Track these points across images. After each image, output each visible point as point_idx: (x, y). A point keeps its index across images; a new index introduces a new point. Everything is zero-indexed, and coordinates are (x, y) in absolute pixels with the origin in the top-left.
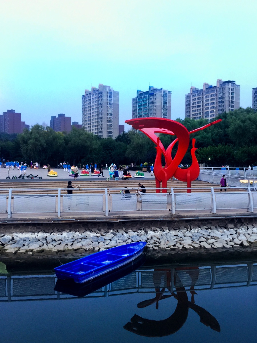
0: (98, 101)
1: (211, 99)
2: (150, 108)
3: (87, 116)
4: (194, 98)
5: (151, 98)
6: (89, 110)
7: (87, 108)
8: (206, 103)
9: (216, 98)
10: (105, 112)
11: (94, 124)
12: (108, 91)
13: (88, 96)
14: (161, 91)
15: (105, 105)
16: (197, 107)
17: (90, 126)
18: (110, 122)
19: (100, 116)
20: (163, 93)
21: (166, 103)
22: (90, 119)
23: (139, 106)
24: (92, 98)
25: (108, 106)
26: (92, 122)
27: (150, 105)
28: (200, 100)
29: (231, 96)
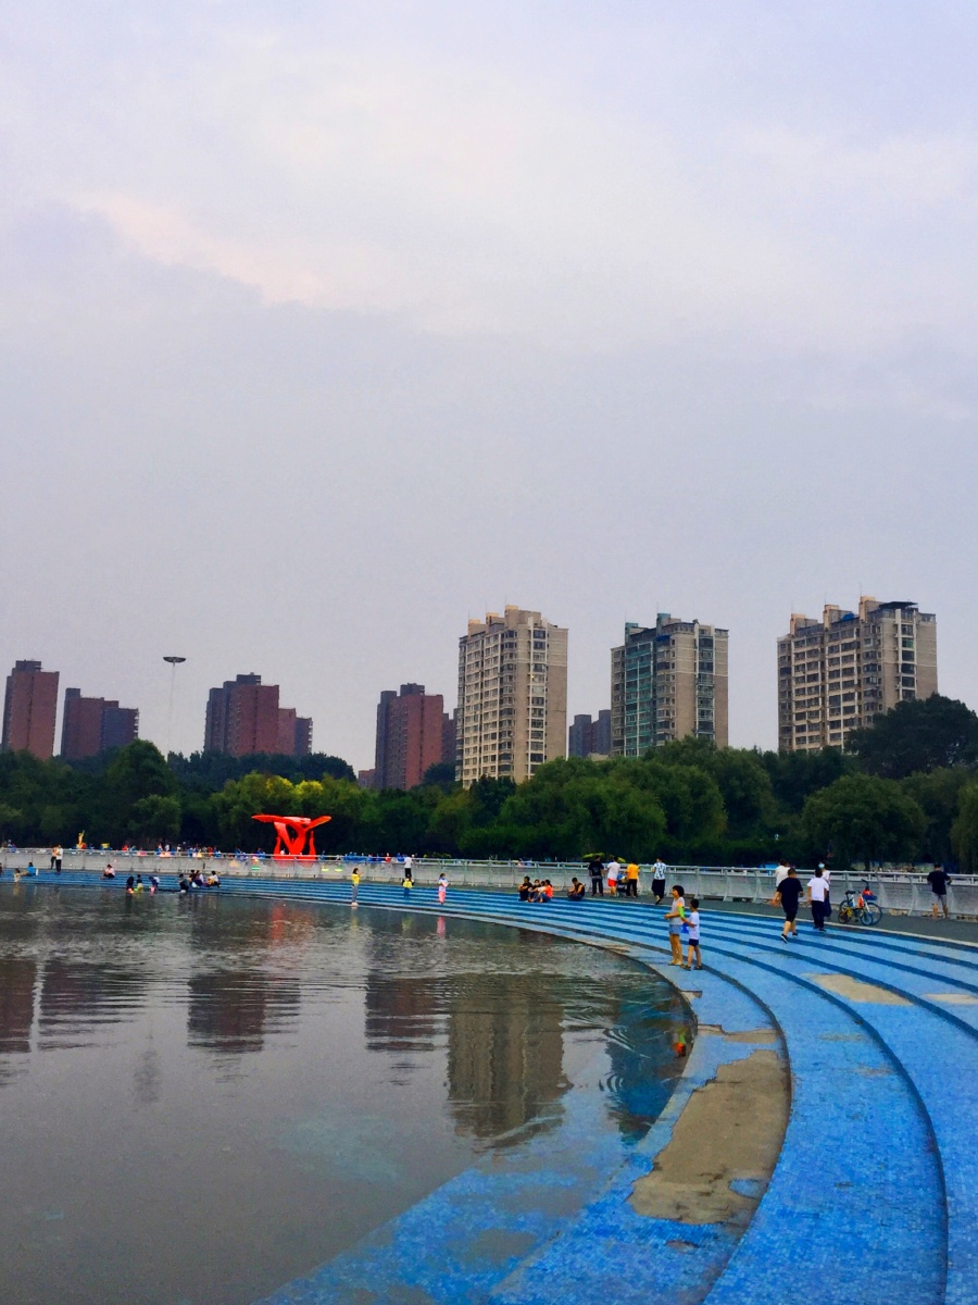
0: (502, 657)
1: (845, 659)
2: (659, 683)
3: (470, 704)
4: (800, 650)
5: (661, 650)
6: (477, 685)
7: (473, 678)
8: (833, 669)
9: (858, 656)
10: (520, 694)
11: (491, 731)
12: (532, 629)
13: (476, 639)
14: (692, 631)
15: (521, 672)
16: (809, 681)
17: (478, 734)
18: (534, 724)
19: (507, 705)
20: (696, 636)
21: (710, 666)
22: (478, 713)
23: (629, 674)
24: (485, 647)
25: (532, 673)
26: (484, 722)
27: (660, 673)
28: (816, 659)
29: (901, 649)
